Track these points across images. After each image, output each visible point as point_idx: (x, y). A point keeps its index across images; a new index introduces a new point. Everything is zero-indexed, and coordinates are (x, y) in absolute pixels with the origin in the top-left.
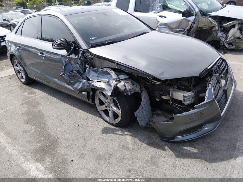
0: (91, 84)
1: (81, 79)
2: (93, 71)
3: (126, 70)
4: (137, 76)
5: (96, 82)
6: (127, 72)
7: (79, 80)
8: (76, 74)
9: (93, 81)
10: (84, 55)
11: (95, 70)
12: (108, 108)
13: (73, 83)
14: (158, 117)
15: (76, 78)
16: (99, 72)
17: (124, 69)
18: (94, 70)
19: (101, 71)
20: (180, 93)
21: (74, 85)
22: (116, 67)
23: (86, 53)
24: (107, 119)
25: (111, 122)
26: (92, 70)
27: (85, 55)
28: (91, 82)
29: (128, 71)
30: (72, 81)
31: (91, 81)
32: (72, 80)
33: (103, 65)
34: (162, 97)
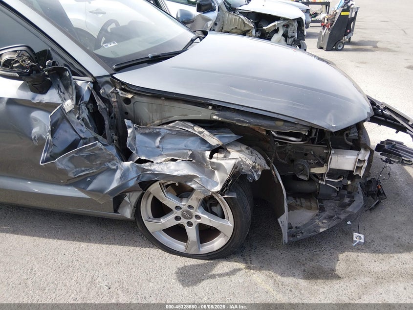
0: (148, 170)
1: (114, 162)
2: (142, 134)
3: (243, 122)
4: (265, 133)
5: (161, 163)
6: (247, 125)
7: (110, 165)
8: (101, 149)
9: (152, 162)
10: (101, 91)
11: (151, 130)
12: (183, 222)
13: (87, 178)
14: (291, 211)
15: (98, 162)
16: (163, 134)
17: (239, 121)
18: (147, 131)
19: (168, 132)
20: (347, 157)
21: (90, 182)
22: (215, 117)
23: (103, 85)
24: (180, 246)
25: (192, 251)
26: (142, 131)
27: (104, 93)
28: (146, 166)
29: (249, 123)
30: (84, 171)
31: (145, 161)
32: (83, 169)
33: (167, 115)
34: (312, 169)
